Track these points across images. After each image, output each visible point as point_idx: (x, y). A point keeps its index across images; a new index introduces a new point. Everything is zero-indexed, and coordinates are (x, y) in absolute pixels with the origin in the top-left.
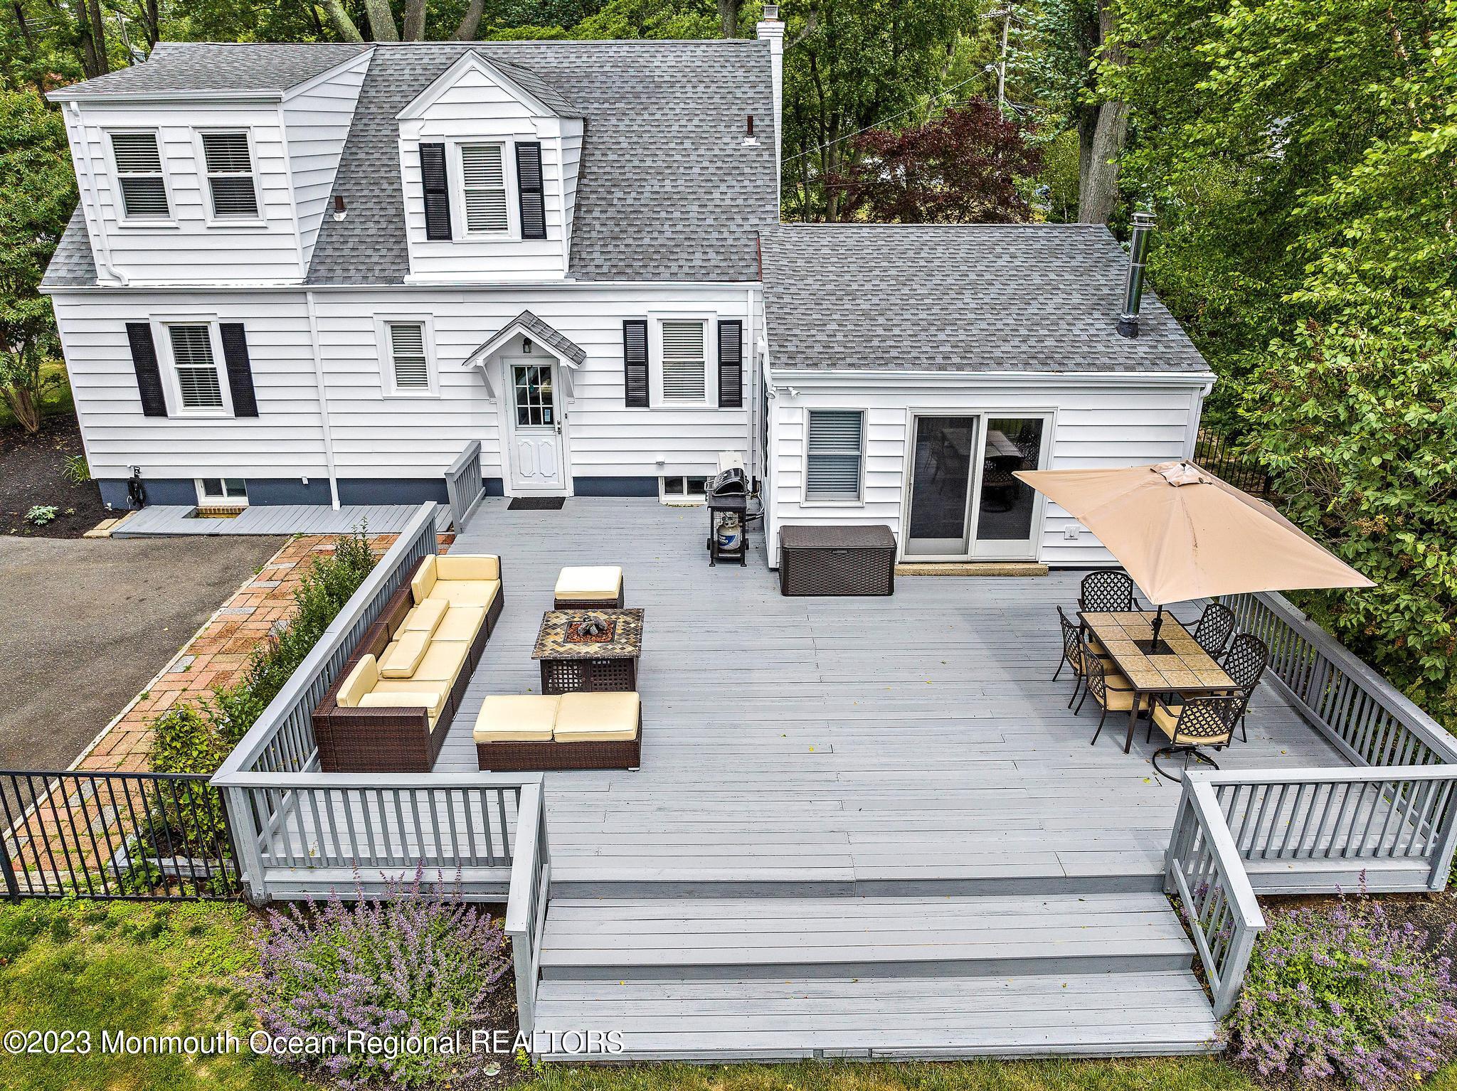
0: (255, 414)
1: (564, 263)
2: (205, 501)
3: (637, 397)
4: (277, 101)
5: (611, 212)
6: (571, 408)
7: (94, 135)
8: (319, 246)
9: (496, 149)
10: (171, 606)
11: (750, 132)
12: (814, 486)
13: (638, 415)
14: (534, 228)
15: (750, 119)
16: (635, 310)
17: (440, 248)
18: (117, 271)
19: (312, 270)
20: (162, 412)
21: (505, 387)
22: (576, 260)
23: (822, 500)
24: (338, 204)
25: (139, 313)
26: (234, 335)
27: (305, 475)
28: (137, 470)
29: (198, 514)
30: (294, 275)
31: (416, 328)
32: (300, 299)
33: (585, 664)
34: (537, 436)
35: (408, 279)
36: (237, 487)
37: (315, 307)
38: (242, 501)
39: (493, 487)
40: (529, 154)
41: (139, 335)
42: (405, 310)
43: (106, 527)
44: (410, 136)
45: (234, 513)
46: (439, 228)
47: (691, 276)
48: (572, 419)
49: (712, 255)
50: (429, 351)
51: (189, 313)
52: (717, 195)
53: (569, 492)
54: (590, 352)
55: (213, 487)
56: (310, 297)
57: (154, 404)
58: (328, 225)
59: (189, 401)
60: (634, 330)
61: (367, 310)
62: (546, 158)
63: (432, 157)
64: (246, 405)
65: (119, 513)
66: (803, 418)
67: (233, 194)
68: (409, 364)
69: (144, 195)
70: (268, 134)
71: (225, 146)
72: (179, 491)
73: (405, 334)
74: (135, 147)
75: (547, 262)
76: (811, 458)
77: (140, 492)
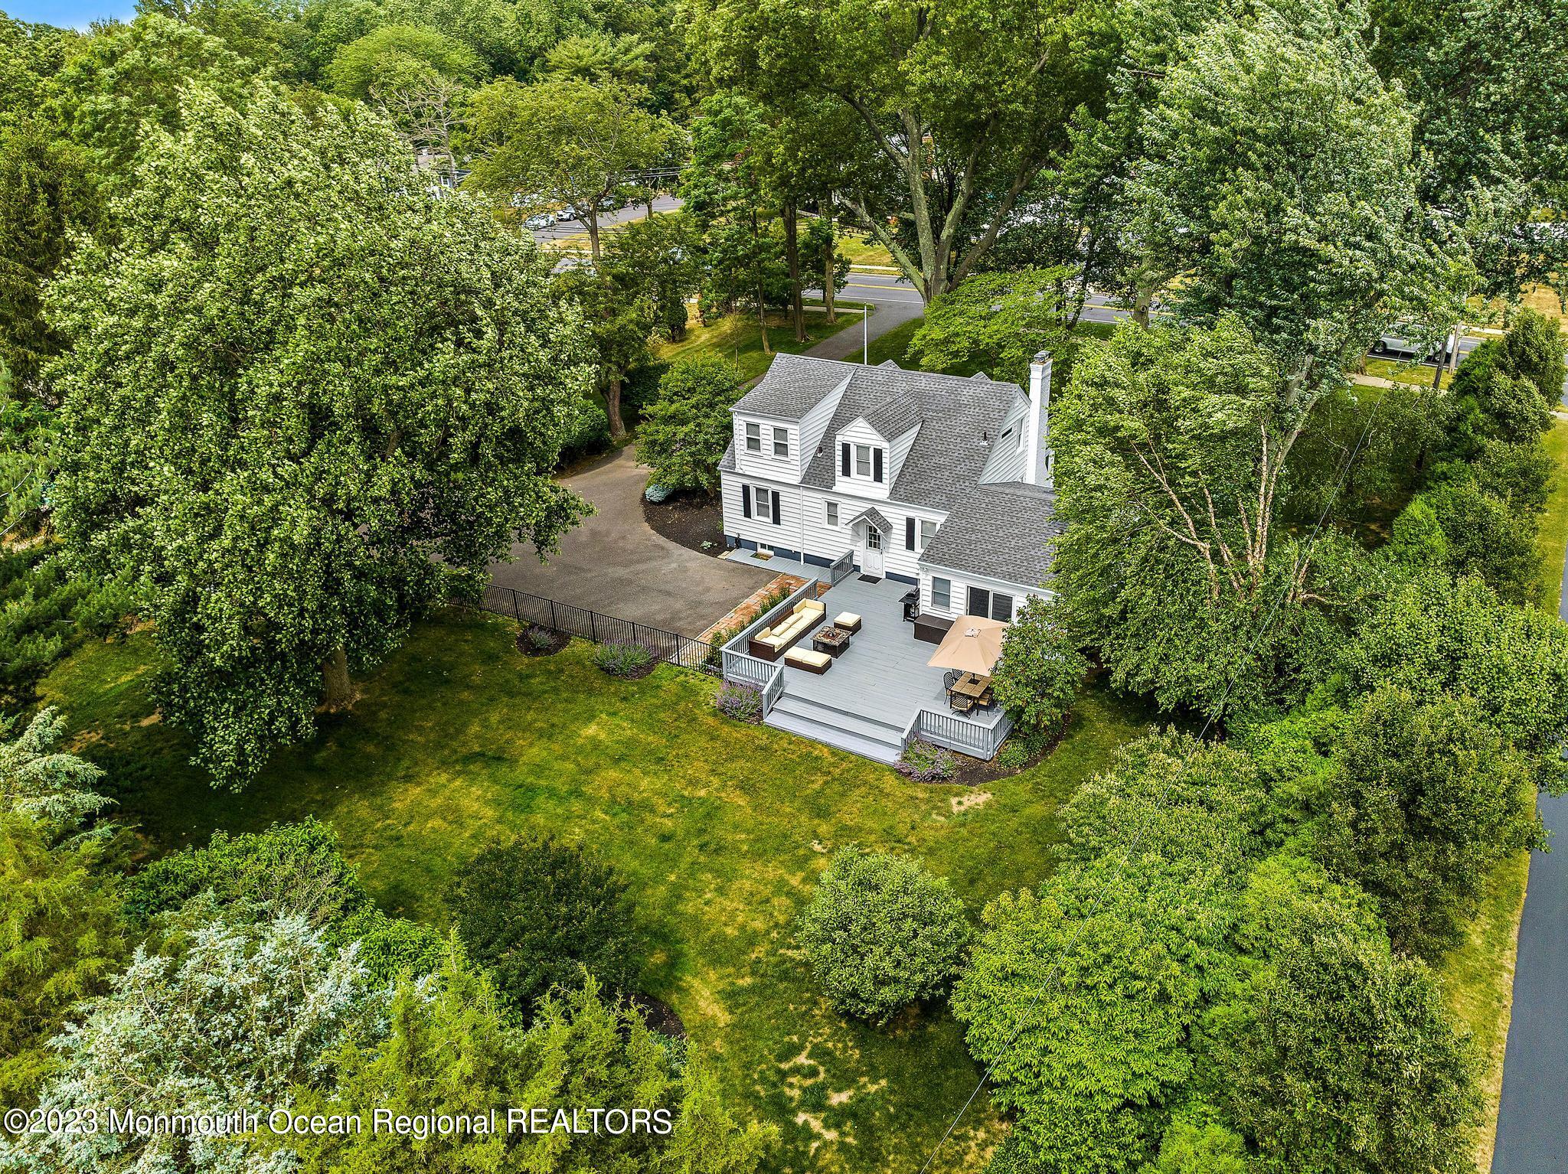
0: (779, 524)
1: (888, 493)
2: (760, 550)
3: (910, 546)
4: (797, 422)
6: (887, 545)
7: (741, 423)
8: (807, 473)
9: (867, 449)
10: (735, 593)
11: (985, 438)
12: (934, 602)
13: (909, 553)
14: (878, 477)
15: (985, 433)
16: (911, 514)
17: (846, 479)
18: (742, 467)
19: (803, 480)
20: (750, 516)
21: (864, 532)
22: (894, 492)
23: (937, 607)
24: (820, 450)
25: (746, 482)
26: (776, 496)
27: (794, 549)
28: (739, 535)
29: (756, 556)
30: (796, 480)
31: (835, 506)
32: (799, 489)
33: (824, 644)
34: (873, 553)
35: (834, 489)
36: (771, 548)
37: (803, 492)
38: (771, 553)
39: (857, 568)
40: (878, 454)
41: (746, 490)
42: (833, 499)
43: (726, 555)
44: (840, 439)
45: (767, 558)
46: (846, 472)
47: (932, 506)
48: (887, 550)
49: (944, 498)
50: (839, 515)
51: (763, 485)
52: (958, 468)
53: (884, 577)
54: (894, 526)
55: (763, 546)
56: (802, 488)
57: (747, 514)
58: (815, 457)
59: (759, 515)
60: (910, 523)
61: (819, 495)
62: (884, 455)
63: (846, 448)
64: (777, 520)
65: (731, 549)
66: (930, 578)
67: (781, 449)
68: (833, 517)
69: (753, 443)
70: (793, 431)
71: (780, 433)
72: (752, 545)
73: (832, 506)
74: (752, 428)
75: (882, 491)
76: (934, 593)
77: (739, 543)
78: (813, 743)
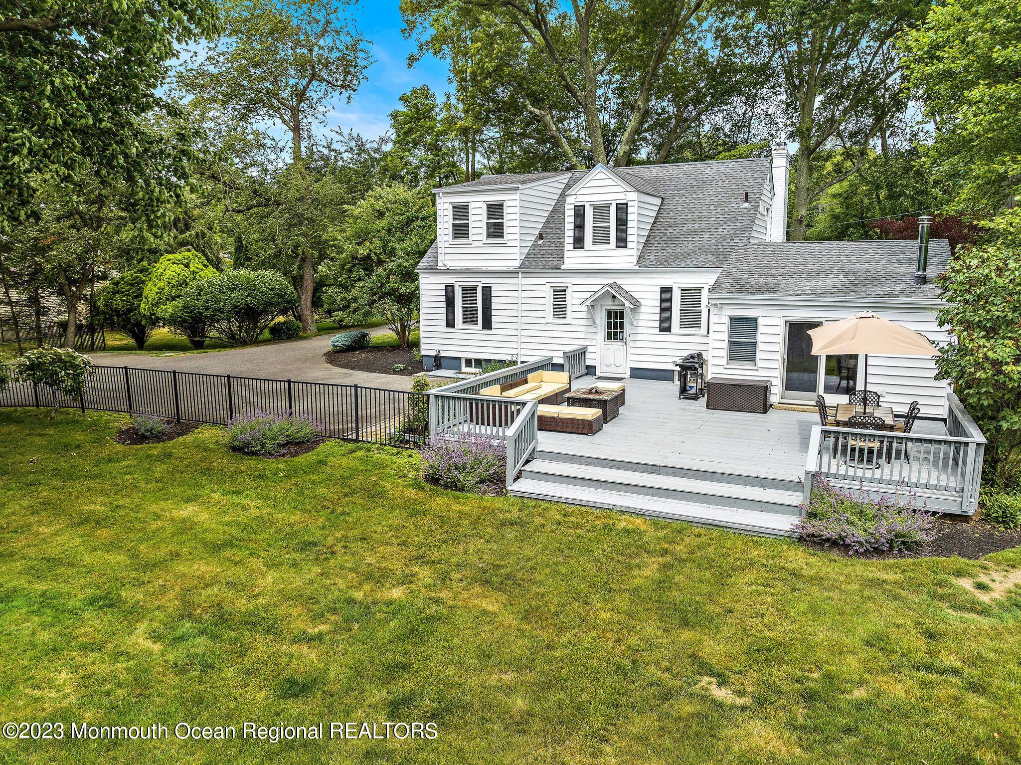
0: (490, 328)
1: (634, 260)
2: (464, 368)
3: (665, 327)
4: (517, 189)
5: (665, 238)
6: (632, 331)
7: (446, 206)
8: (528, 254)
9: (608, 207)
11: (746, 200)
12: (731, 357)
14: (622, 243)
15: (746, 194)
16: (666, 282)
17: (579, 253)
18: (446, 262)
19: (523, 263)
20: (453, 326)
21: (601, 319)
22: (641, 258)
23: (736, 364)
24: (541, 236)
25: (450, 280)
26: (487, 291)
27: (508, 359)
28: (439, 351)
29: (461, 373)
30: (514, 266)
31: (564, 290)
32: (516, 275)
34: (615, 345)
35: (563, 267)
36: (478, 363)
37: (521, 279)
38: (479, 370)
39: (591, 370)
40: (622, 209)
41: (450, 290)
42: (561, 282)
43: (423, 374)
44: (571, 201)
46: (579, 243)
47: (697, 266)
48: (632, 337)
49: (710, 256)
50: (569, 302)
51: (470, 281)
52: (720, 229)
53: (628, 375)
54: (643, 302)
55: (469, 362)
56: (520, 274)
57: (450, 323)
58: (535, 245)
59: (465, 322)
60: (666, 294)
61: (544, 280)
62: (630, 210)
63: (579, 211)
64: (487, 324)
65: (428, 370)
66: (726, 320)
67: (496, 230)
68: (560, 310)
69: (461, 231)
70: (512, 203)
71: (495, 210)
72: (454, 363)
73: (560, 293)
74: (461, 211)
75: (628, 257)
76: (731, 343)
77: (438, 362)
78: (611, 511)
